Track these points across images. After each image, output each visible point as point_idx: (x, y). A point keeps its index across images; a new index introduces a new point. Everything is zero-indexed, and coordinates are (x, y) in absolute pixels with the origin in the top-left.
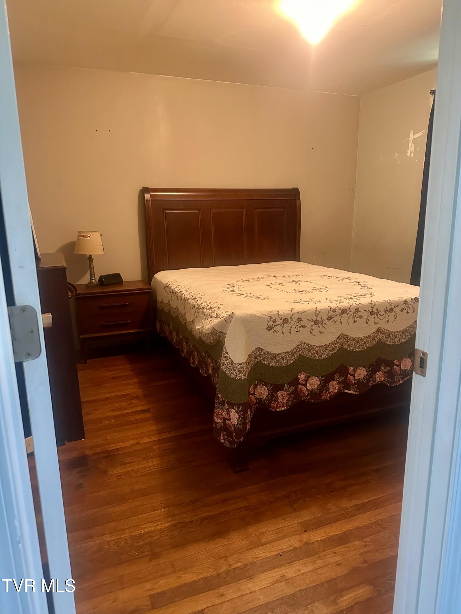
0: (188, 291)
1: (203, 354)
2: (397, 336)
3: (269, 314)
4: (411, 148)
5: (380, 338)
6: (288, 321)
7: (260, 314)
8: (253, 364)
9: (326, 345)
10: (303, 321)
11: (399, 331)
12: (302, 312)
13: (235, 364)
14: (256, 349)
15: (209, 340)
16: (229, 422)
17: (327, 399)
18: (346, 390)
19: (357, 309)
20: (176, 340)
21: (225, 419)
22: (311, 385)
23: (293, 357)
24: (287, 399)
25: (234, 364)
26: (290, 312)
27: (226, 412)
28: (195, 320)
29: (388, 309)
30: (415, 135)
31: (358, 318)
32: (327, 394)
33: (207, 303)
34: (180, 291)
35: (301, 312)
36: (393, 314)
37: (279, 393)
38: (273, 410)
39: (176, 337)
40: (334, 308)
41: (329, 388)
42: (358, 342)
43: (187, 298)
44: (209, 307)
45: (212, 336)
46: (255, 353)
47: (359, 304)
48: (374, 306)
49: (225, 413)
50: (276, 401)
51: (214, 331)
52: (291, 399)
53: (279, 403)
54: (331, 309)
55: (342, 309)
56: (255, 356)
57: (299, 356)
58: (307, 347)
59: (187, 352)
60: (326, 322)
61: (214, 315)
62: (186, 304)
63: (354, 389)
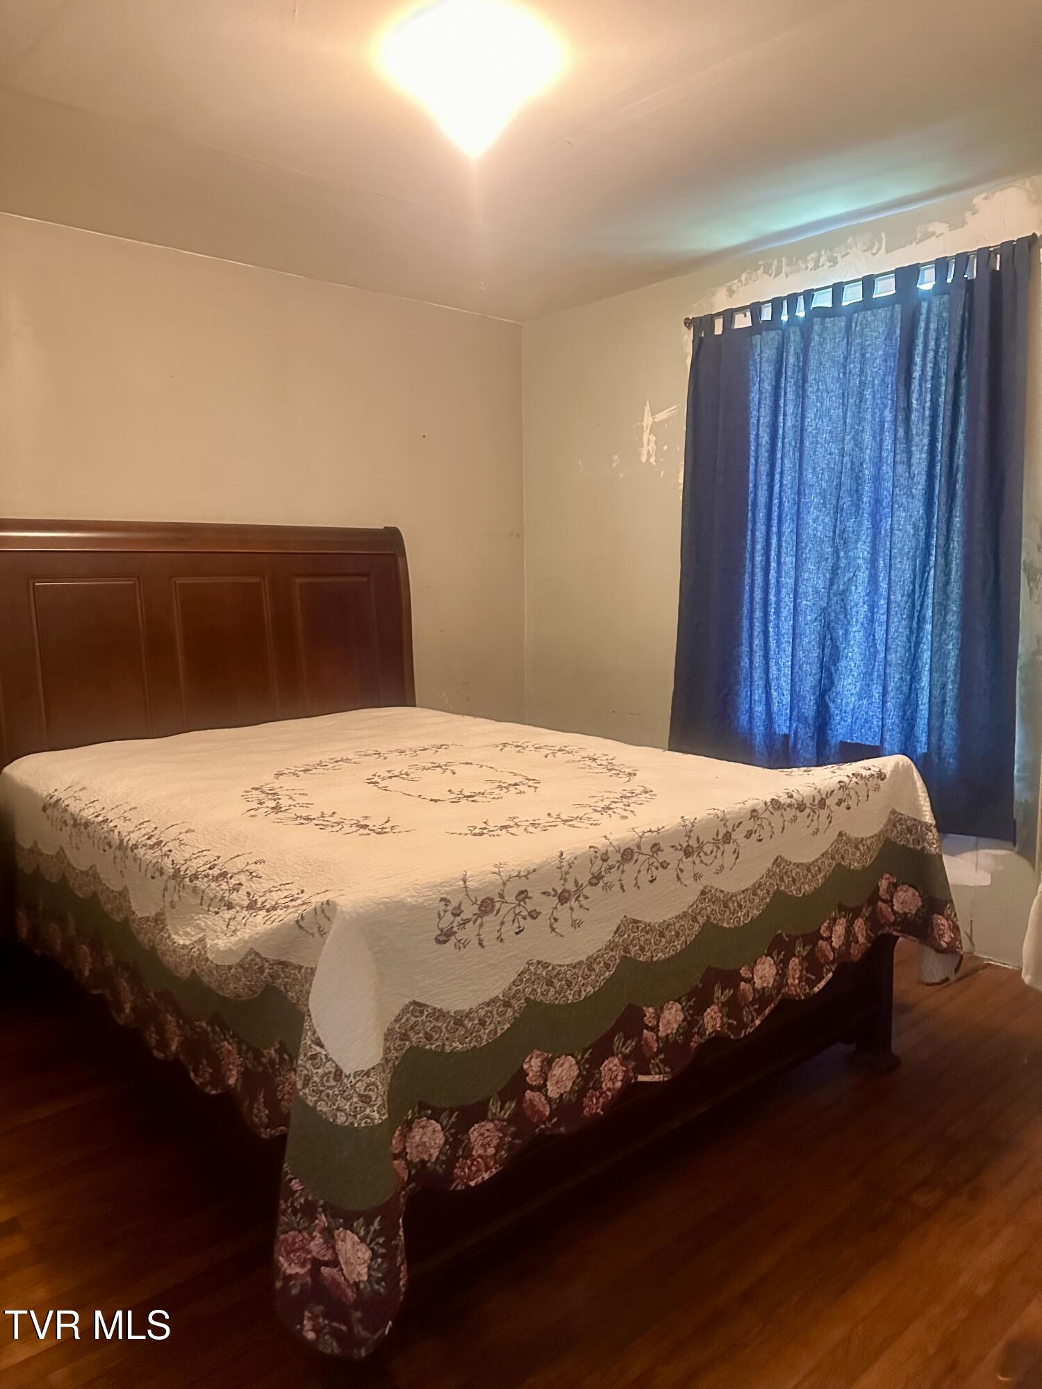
0: (130, 820)
1: (204, 1024)
2: (742, 903)
3: (439, 891)
4: (648, 444)
5: (707, 916)
6: (493, 907)
7: (414, 896)
8: (397, 1058)
9: (589, 957)
10: (530, 898)
11: (746, 890)
12: (529, 873)
13: (349, 1076)
14: (405, 1010)
15: (232, 986)
16: (335, 1270)
17: (597, 1114)
18: (642, 1074)
19: (655, 845)
20: (91, 970)
21: (317, 1264)
22: (557, 1083)
23: (510, 1012)
24: (495, 1142)
25: (346, 1076)
26: (498, 877)
27: (321, 1240)
28: (167, 915)
29: (720, 837)
30: (657, 416)
31: (660, 869)
32: (598, 1099)
33: (206, 859)
34: (100, 819)
35: (526, 874)
36: (731, 847)
37: (475, 1130)
38: (459, 1188)
39: (89, 959)
40: (603, 850)
41: (602, 1079)
42: (662, 935)
43: (131, 843)
44: (216, 872)
45: (246, 977)
46: (403, 1020)
47: (659, 830)
48: (691, 831)
49: (316, 1245)
50: (466, 1158)
51: (253, 960)
52: (508, 1139)
53: (474, 1160)
54: (596, 852)
55: (622, 851)
56: (403, 1031)
57: (524, 1005)
58: (544, 974)
59: (133, 1009)
60: (587, 891)
61: (240, 898)
62: (127, 861)
63: (659, 1067)
